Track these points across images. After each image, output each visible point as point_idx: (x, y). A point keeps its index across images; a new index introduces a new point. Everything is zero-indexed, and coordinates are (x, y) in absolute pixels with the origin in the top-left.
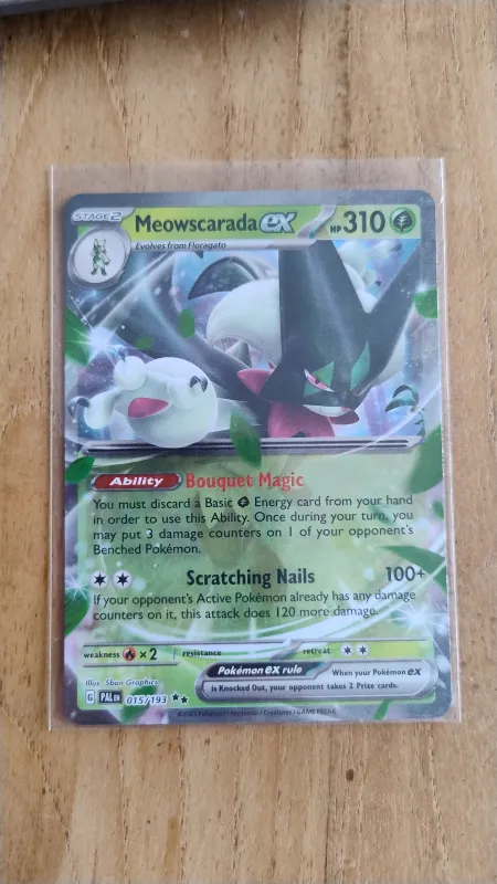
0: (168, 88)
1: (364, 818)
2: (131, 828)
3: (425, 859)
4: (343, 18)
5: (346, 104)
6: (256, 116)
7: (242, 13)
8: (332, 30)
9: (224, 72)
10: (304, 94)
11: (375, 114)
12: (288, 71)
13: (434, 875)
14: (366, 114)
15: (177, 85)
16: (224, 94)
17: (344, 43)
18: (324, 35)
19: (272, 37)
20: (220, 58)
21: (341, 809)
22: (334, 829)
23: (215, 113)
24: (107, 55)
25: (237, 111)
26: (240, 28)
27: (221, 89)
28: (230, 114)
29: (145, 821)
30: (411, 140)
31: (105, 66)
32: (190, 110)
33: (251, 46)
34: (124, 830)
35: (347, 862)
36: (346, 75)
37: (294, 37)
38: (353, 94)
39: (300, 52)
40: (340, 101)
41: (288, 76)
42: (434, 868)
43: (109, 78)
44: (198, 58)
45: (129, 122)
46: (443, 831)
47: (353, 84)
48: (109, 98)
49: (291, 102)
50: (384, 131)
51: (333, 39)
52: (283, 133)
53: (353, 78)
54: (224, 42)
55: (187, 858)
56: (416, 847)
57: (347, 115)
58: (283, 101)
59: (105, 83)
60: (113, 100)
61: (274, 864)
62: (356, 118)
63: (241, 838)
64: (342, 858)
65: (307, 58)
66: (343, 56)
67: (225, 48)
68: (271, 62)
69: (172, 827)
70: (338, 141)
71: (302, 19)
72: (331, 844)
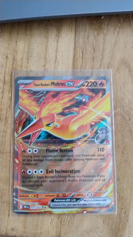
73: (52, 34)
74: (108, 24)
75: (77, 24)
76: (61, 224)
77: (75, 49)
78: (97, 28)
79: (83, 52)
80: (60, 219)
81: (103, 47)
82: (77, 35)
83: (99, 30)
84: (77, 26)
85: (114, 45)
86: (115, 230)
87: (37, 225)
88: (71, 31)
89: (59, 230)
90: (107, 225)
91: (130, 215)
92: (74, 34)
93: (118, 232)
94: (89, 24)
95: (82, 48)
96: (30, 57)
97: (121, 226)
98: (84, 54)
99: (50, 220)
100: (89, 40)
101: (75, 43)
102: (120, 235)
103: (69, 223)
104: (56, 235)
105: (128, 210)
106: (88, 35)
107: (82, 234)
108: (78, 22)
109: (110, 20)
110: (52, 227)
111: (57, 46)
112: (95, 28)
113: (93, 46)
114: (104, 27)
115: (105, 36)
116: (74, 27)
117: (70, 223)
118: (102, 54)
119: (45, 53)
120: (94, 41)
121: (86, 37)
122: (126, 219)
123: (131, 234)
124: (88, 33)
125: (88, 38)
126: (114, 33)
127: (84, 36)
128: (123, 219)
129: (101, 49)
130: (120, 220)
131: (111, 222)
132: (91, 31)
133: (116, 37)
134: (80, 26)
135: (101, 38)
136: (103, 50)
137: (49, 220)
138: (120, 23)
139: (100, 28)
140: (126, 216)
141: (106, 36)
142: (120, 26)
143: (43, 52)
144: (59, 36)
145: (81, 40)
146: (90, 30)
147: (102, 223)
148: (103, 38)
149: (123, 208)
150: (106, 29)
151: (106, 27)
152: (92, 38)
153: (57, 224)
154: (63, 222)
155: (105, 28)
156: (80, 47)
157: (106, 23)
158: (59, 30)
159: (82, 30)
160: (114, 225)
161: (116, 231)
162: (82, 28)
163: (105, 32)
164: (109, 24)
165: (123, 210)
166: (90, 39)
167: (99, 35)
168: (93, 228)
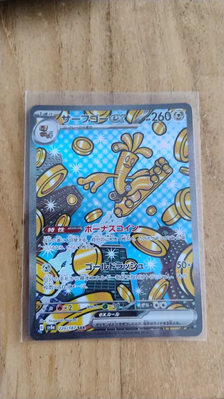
0: (34, 38)
1: (136, 349)
2: (32, 361)
3: (165, 367)
4: (108, 3)
5: (110, 39)
6: (72, 47)
7: (64, 4)
8: (103, 9)
9: (57, 29)
10: (92, 36)
11: (123, 42)
12: (85, 27)
13: (170, 373)
14: (119, 42)
15: (38, 36)
16: (57, 39)
17: (109, 14)
18: (99, 11)
19: (77, 13)
20: (55, 24)
21: (126, 346)
22: (123, 355)
23: (54, 47)
24: (7, 25)
25: (63, 46)
26: (63, 11)
27: (56, 37)
28: (61, 46)
29: (39, 357)
30: (139, 53)
31: (6, 30)
32: (43, 46)
33: (68, 17)
34: (29, 362)
35: (130, 370)
36: (110, 27)
37: (87, 13)
38: (113, 34)
39: (90, 18)
40: (107, 38)
41: (85, 29)
42: (169, 370)
43: (8, 35)
44: (46, 24)
45: (17, 52)
46: (173, 353)
47: (113, 31)
48: (8, 44)
49: (87, 40)
50: (127, 50)
51: (103, 13)
52: (84, 53)
53: (113, 28)
54: (57, 17)
55: (58, 373)
56: (161, 361)
57: (111, 44)
58: (83, 40)
59: (6, 37)
60: (10, 44)
61: (97, 373)
62: (115, 44)
63: (82, 362)
64: (127, 369)
65: (92, 21)
66: (108, 19)
67: (57, 19)
68: (77, 23)
69: (51, 359)
70: (108, 55)
71: (90, 5)
72: (122, 362)
91: (7, 357)
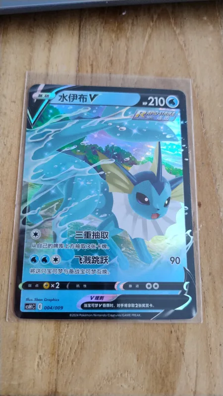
73: (41, 38)
74: (133, 24)
75: (82, 24)
76: (58, 366)
77: (80, 61)
78: (115, 29)
79: (92, 65)
80: (57, 355)
81: (126, 57)
82: (82, 40)
83: (118, 32)
84: (81, 27)
85: (144, 54)
86: (161, 373)
87: (12, 369)
88: (73, 33)
89: (55, 377)
90: (145, 363)
92: (78, 38)
93: (167, 376)
94: (102, 23)
95: (91, 59)
96: (3, 74)
97: (171, 365)
98: (94, 69)
99: (37, 360)
100: (102, 47)
101: (79, 52)
102: (171, 383)
103: (72, 363)
104: (49, 387)
105: (183, 334)
106: (101, 41)
107: (98, 383)
108: (84, 20)
109: (136, 17)
110: (40, 372)
111: (48, 57)
112: (113, 30)
113: (110, 55)
114: (126, 28)
115: (128, 40)
116: (78, 28)
117: (74, 363)
118: (125, 67)
119: (27, 67)
120: (110, 49)
121: (97, 42)
122: (180, 351)
123: (191, 379)
124: (100, 37)
125: (100, 45)
126: (144, 37)
127: (94, 42)
128: (174, 353)
129: (123, 60)
130: (169, 353)
131: (152, 357)
132: (106, 34)
133: (148, 42)
134: (87, 27)
135: (122, 43)
136: (127, 62)
137: (35, 360)
138: (153, 22)
139: (120, 29)
140: (179, 345)
141: (130, 41)
142: (153, 25)
143: (25, 66)
144: (52, 42)
145: (89, 47)
146: (104, 32)
147: (135, 361)
148: (126, 44)
149: (173, 331)
150: (129, 31)
151: (130, 28)
152: (106, 44)
153: (50, 366)
154: (61, 362)
155: (128, 29)
156: (88, 58)
157: (130, 21)
158: (51, 34)
159: (91, 33)
160: (158, 364)
161: (163, 375)
162: (90, 29)
163: (128, 35)
164: (135, 23)
165: (174, 334)
166: (103, 45)
167: (118, 40)
168: (118, 371)
